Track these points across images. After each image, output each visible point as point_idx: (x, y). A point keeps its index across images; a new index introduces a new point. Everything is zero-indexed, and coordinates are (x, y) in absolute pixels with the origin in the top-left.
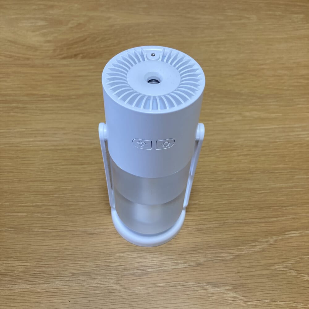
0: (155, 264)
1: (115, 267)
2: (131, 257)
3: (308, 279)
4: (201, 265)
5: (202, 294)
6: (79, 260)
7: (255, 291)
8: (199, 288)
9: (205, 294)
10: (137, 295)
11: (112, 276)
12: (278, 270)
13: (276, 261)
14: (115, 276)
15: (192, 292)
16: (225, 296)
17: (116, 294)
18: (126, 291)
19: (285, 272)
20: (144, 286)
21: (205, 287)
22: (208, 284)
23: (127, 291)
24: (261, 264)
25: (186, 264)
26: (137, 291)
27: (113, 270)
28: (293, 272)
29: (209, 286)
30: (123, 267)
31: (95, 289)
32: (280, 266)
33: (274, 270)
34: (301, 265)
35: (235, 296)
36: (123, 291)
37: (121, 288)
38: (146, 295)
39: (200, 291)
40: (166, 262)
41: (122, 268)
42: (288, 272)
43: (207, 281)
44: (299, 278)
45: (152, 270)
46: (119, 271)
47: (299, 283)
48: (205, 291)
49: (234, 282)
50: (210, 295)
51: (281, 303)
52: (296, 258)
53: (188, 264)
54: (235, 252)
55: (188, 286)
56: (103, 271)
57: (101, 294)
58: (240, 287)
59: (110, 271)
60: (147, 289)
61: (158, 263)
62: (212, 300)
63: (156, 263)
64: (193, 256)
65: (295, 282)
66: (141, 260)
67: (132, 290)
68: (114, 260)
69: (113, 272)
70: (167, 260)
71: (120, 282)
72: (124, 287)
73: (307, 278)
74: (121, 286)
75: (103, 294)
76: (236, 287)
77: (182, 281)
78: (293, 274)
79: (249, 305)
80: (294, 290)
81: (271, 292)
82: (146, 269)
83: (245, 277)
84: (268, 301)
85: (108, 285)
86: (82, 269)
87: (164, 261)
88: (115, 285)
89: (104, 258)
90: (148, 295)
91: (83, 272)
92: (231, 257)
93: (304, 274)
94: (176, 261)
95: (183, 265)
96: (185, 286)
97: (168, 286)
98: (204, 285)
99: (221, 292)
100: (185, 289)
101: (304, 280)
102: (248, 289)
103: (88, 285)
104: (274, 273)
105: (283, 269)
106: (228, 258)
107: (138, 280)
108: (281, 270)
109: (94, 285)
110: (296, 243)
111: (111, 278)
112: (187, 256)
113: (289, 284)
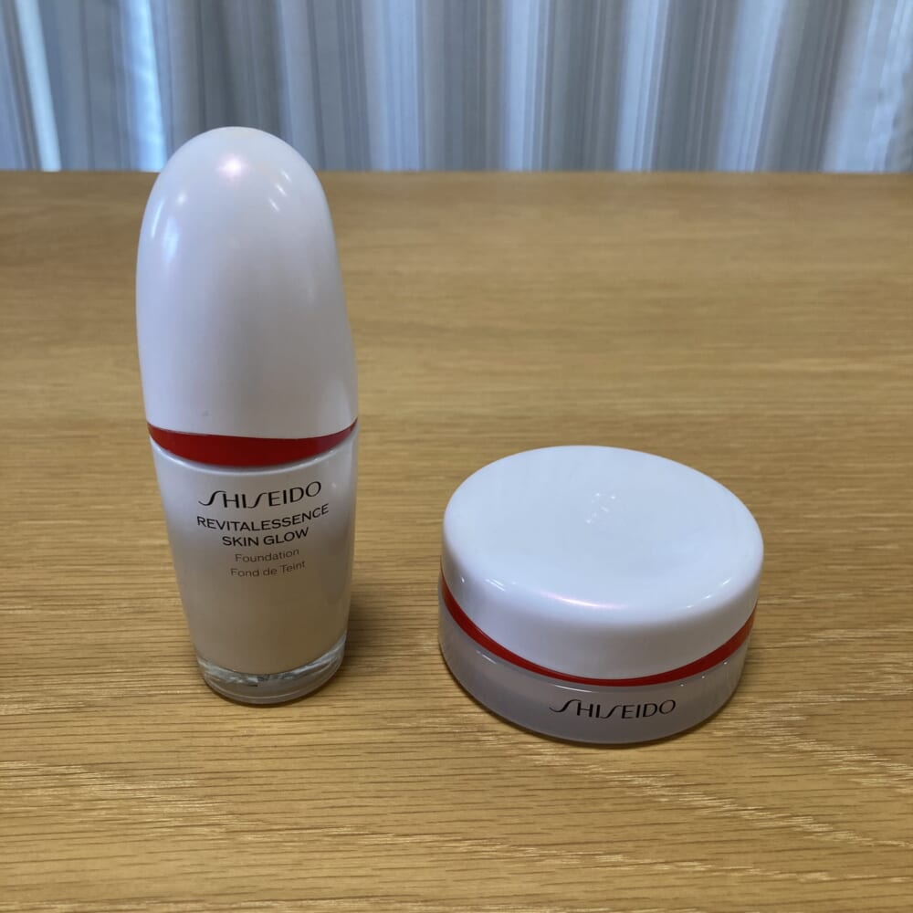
3: (549, 762)
4: (90, 709)
5: (47, 801)
7: (298, 795)
8: (43, 781)
12: (427, 730)
13: (428, 702)
16: (151, 809)
19: (453, 739)
21: (72, 780)
22: (91, 767)
24: (355, 711)
25: (27, 706)
28: (491, 738)
29: (91, 775)
32: (437, 720)
33: (404, 731)
35: (193, 810)
39: (39, 792)
42: (471, 738)
43: (89, 760)
44: (511, 756)
47: (508, 775)
48: (66, 791)
49: (212, 766)
50: (77, 806)
51: (401, 840)
53: (37, 705)
58: (231, 783)
62: (82, 822)
64: (75, 681)
65: (490, 771)
73: (548, 758)
76: (215, 782)
78: (488, 745)
79: (248, 843)
80: (475, 797)
81: (365, 802)
83: (271, 749)
84: (343, 831)
95: (16, 706)
98: (72, 771)
99: (139, 795)
101: (532, 764)
102: (265, 788)
105: (447, 730)
108: (438, 730)
112: (46, 682)
113: (458, 778)
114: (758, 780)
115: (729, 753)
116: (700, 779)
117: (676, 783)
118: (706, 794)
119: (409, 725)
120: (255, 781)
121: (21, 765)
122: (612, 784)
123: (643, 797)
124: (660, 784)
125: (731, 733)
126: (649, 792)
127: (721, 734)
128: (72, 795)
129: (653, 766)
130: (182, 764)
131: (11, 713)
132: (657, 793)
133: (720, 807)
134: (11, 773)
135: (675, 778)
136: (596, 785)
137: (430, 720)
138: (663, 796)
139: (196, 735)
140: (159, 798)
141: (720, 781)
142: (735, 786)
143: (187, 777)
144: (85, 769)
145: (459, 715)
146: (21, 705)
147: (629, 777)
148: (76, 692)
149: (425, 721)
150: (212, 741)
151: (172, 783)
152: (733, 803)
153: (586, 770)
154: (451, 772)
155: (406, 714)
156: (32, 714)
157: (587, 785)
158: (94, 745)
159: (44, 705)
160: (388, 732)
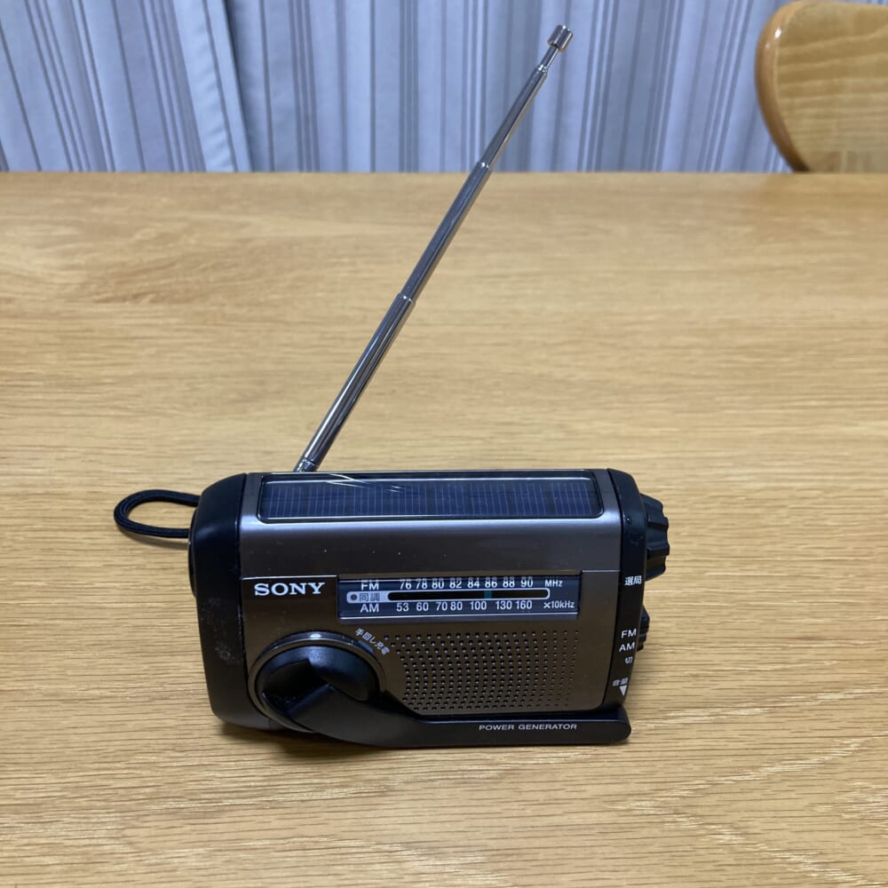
0: (250, 787)
1: (121, 791)
2: (179, 764)
3: (729, 841)
4: (392, 793)
5: (385, 874)
6: (18, 768)
7: (559, 869)
8: (377, 857)
9: (393, 875)
10: (174, 871)
11: (107, 815)
12: (637, 812)
13: (633, 787)
14: (118, 814)
15: (352, 868)
16: (460, 881)
17: (106, 868)
18: (141, 861)
19: (658, 820)
20: (201, 847)
21: (397, 856)
22: (408, 845)
23: (143, 858)
24: (584, 795)
25: (345, 790)
26: (176, 860)
27: (114, 799)
28: (684, 820)
29: (409, 852)
30: (147, 790)
31: (46, 850)
32: (643, 803)
33: (623, 813)
34: (713, 800)
35: (488, 882)
36: (133, 859)
37: (127, 849)
38: (202, 872)
39: (377, 867)
40: (286, 783)
41: (145, 794)
42: (670, 819)
43: (404, 839)
44: (701, 836)
45: (238, 802)
46: (133, 802)
47: (702, 852)
48: (396, 866)
49: (493, 844)
50: (408, 878)
52: (697, 782)
53: (352, 790)
54: (504, 761)
55: (343, 851)
56: (83, 802)
57: (59, 868)
58: (509, 859)
59: (105, 800)
60: (209, 857)
61: (258, 784)
63: (252, 784)
65: (688, 848)
66: (207, 774)
67: (163, 857)
68: (125, 772)
69: (114, 803)
70: (288, 776)
71: (128, 832)
72: (136, 848)
73: (728, 838)
74: (130, 843)
75: (64, 867)
76: (497, 858)
77: (326, 836)
78: (683, 826)
80: (683, 871)
81: (606, 875)
82: (220, 799)
83: (530, 829)
85: (87, 842)
86: (18, 795)
87: (280, 780)
88: (112, 841)
89: (97, 766)
90: (210, 871)
91: (18, 802)
92: (492, 774)
93: (720, 826)
94: (316, 781)
95: (337, 790)
96: (331, 851)
97: (279, 848)
98: (395, 849)
99: (448, 869)
100: (332, 857)
101: (717, 842)
102: (534, 863)
103: (26, 841)
104: (622, 820)
105: (652, 812)
106: (481, 776)
107: (188, 828)
108: (645, 812)
109: (43, 841)
110: (700, 742)
111: (104, 820)
113: (667, 854)
114: (879, 858)
115: (857, 834)
116: (838, 857)
117: (822, 861)
118: (844, 870)
119: (624, 808)
120: (525, 857)
121: (358, 843)
122: (776, 860)
123: (800, 872)
124: (810, 861)
125: (855, 816)
126: (802, 868)
127: (847, 816)
128: (402, 869)
129: (803, 846)
130: (472, 843)
131: (335, 796)
132: (809, 869)
133: (855, 882)
134: (354, 850)
135: (821, 856)
136: (765, 861)
137: (638, 804)
138: (814, 872)
139: (473, 816)
140: (463, 872)
141: (851, 859)
142: (864, 864)
143: (477, 854)
144: (405, 847)
145: (658, 799)
146: (341, 790)
147: (787, 855)
148: (376, 777)
149: (634, 804)
150: (487, 822)
151: (469, 860)
152: (863, 879)
153: (756, 848)
154: (661, 849)
155: (619, 798)
156: (351, 798)
157: (757, 862)
158: (404, 826)
159: (358, 790)
160: (610, 814)
